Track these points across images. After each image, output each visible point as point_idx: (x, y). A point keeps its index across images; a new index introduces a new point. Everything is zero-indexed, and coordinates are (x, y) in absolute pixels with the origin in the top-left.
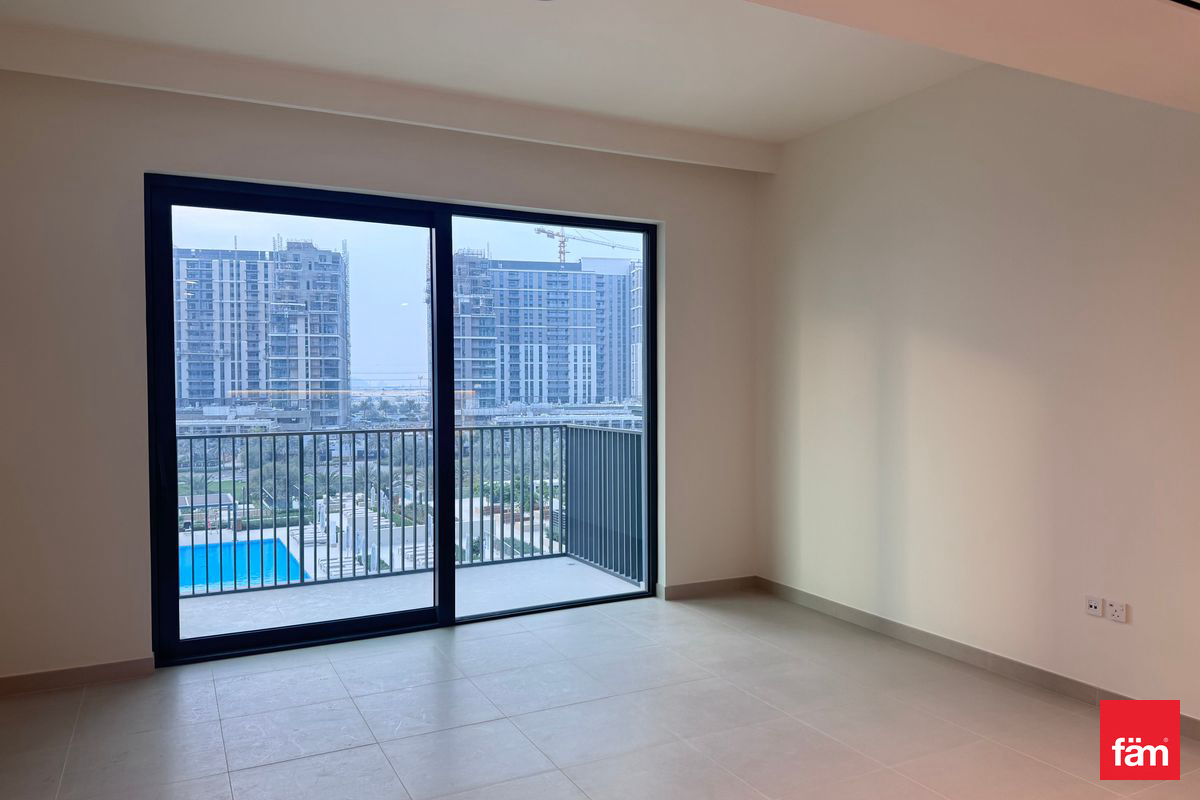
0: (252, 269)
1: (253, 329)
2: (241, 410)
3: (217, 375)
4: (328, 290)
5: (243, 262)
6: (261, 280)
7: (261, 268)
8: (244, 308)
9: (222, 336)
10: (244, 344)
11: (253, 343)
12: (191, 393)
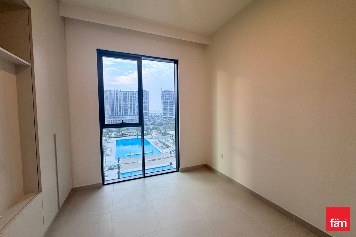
0: (133, 94)
1: (134, 104)
2: (132, 117)
3: (128, 111)
4: (146, 97)
5: (132, 93)
6: (135, 96)
7: (135, 93)
8: (132, 100)
9: (129, 105)
10: (132, 106)
11: (134, 106)
12: (124, 114)
